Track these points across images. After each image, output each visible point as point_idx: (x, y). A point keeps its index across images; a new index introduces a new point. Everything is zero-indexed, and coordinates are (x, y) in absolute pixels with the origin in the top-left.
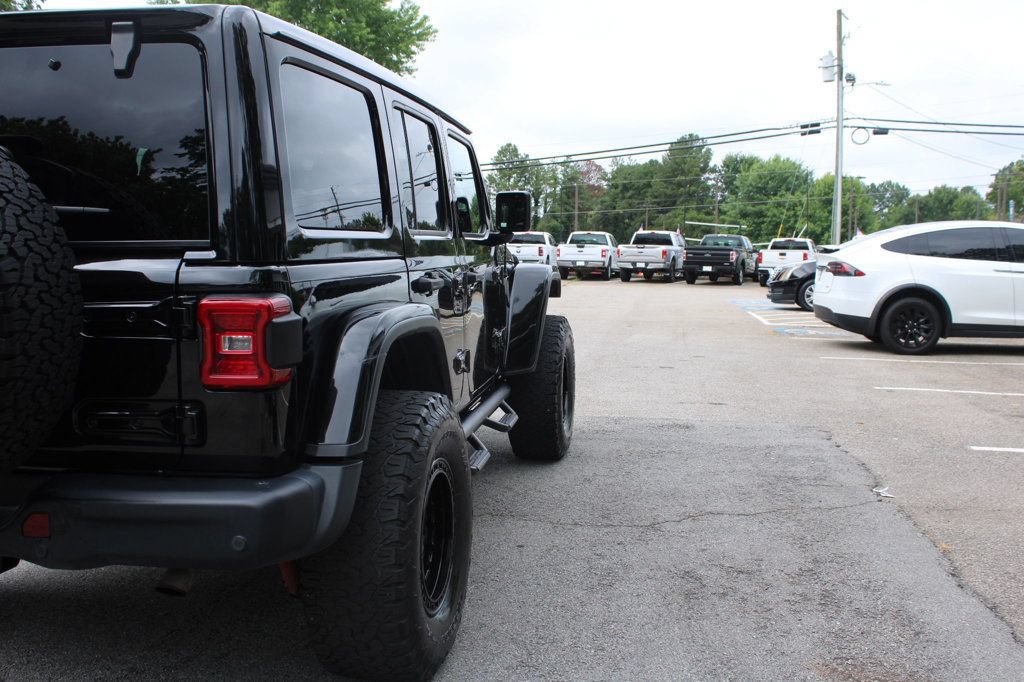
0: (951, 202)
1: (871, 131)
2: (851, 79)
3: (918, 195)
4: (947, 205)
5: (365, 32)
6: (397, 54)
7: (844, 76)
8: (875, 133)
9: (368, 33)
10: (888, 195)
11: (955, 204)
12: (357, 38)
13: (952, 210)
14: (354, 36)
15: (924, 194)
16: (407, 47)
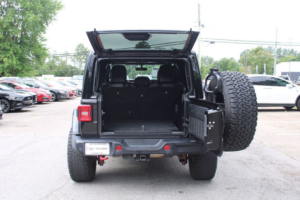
0: (227, 63)
1: (209, 42)
2: (203, 26)
3: (217, 61)
4: (226, 64)
5: (40, 6)
6: (51, 14)
7: (201, 25)
8: (211, 43)
9: (41, 7)
10: (207, 61)
11: (228, 63)
12: (37, 8)
13: (228, 65)
14: (36, 8)
15: (218, 60)
16: (54, 11)
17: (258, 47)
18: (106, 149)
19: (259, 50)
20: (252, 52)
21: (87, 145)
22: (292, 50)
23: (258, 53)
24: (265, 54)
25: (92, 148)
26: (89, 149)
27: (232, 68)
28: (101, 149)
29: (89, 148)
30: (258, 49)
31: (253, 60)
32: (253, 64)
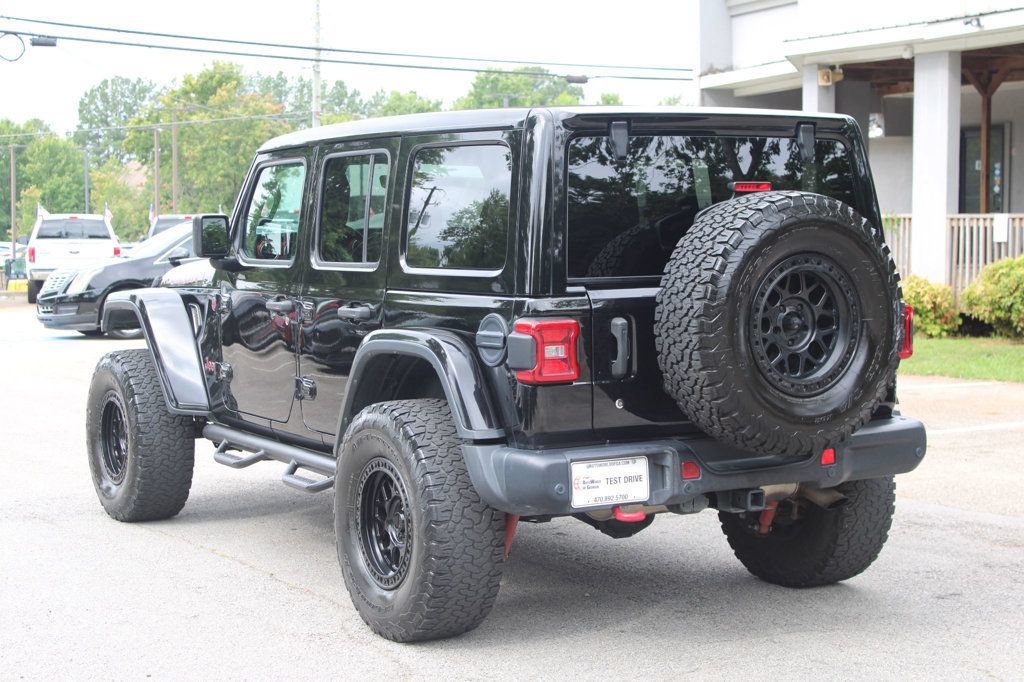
1: (27, 39)
8: (34, 43)
11: (29, 149)
17: (211, 68)
18: (639, 478)
19: (220, 84)
20: (186, 93)
21: (579, 471)
22: (340, 84)
23: (213, 100)
24: (252, 104)
25: (592, 482)
26: (582, 486)
27: (50, 173)
28: (622, 480)
29: (584, 483)
30: (212, 78)
31: (189, 134)
32: (194, 158)
